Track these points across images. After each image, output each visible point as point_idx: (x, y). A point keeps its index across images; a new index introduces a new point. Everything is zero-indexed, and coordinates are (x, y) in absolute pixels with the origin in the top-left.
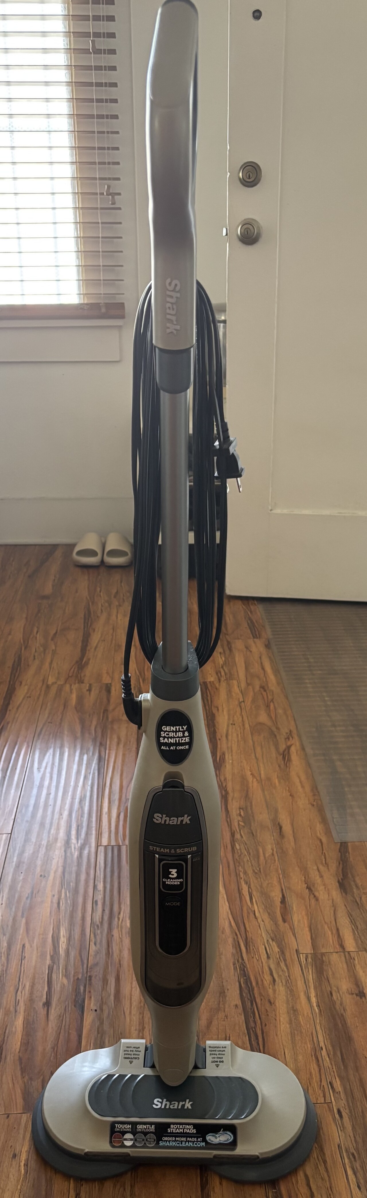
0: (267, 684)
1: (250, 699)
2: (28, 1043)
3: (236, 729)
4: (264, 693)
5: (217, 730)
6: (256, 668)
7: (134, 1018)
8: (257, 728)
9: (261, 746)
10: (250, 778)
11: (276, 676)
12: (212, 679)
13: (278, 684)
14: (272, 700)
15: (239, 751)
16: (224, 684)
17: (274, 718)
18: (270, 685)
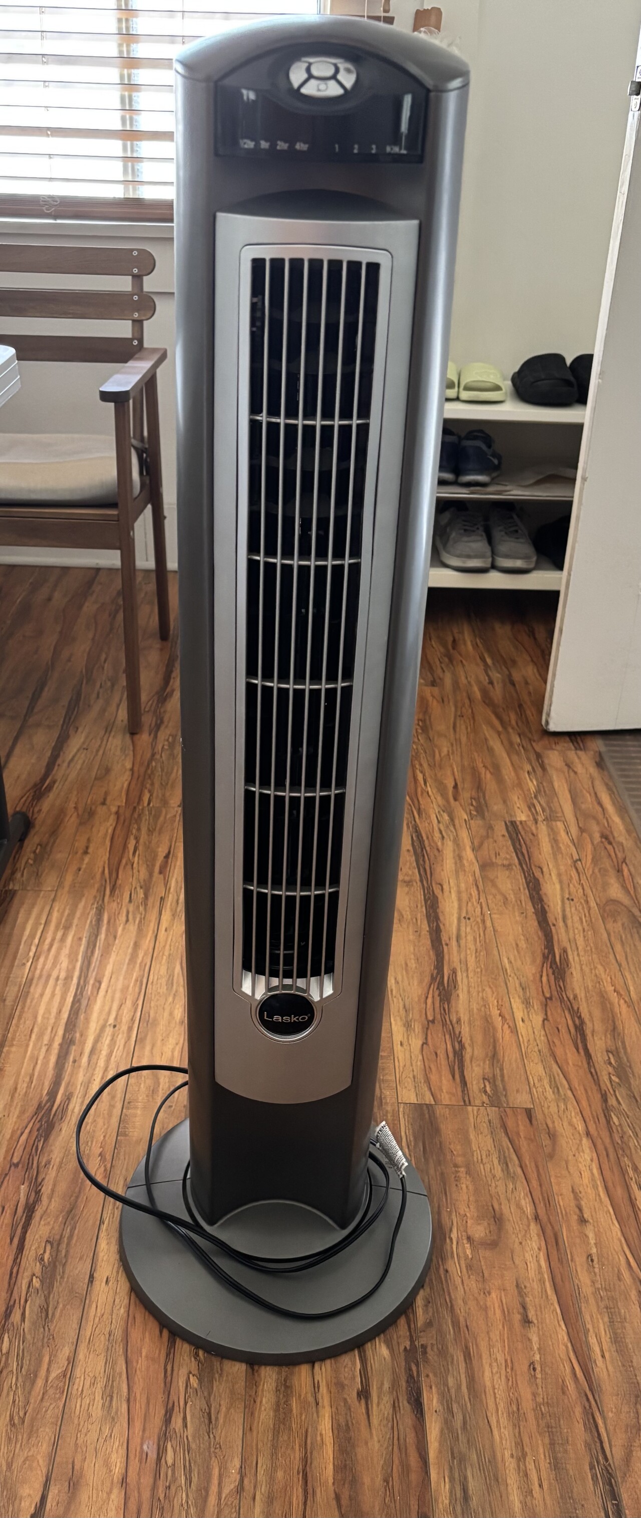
0: (612, 833)
1: (590, 857)
2: (345, 1466)
3: (576, 909)
4: (609, 847)
5: (546, 908)
6: (588, 802)
7: (506, 1433)
8: (609, 909)
9: (622, 941)
10: (614, 997)
11: (622, 818)
12: (523, 818)
13: (629, 832)
14: (624, 861)
15: (589, 948)
16: (543, 828)
17: (632, 892)
18: (616, 835)
